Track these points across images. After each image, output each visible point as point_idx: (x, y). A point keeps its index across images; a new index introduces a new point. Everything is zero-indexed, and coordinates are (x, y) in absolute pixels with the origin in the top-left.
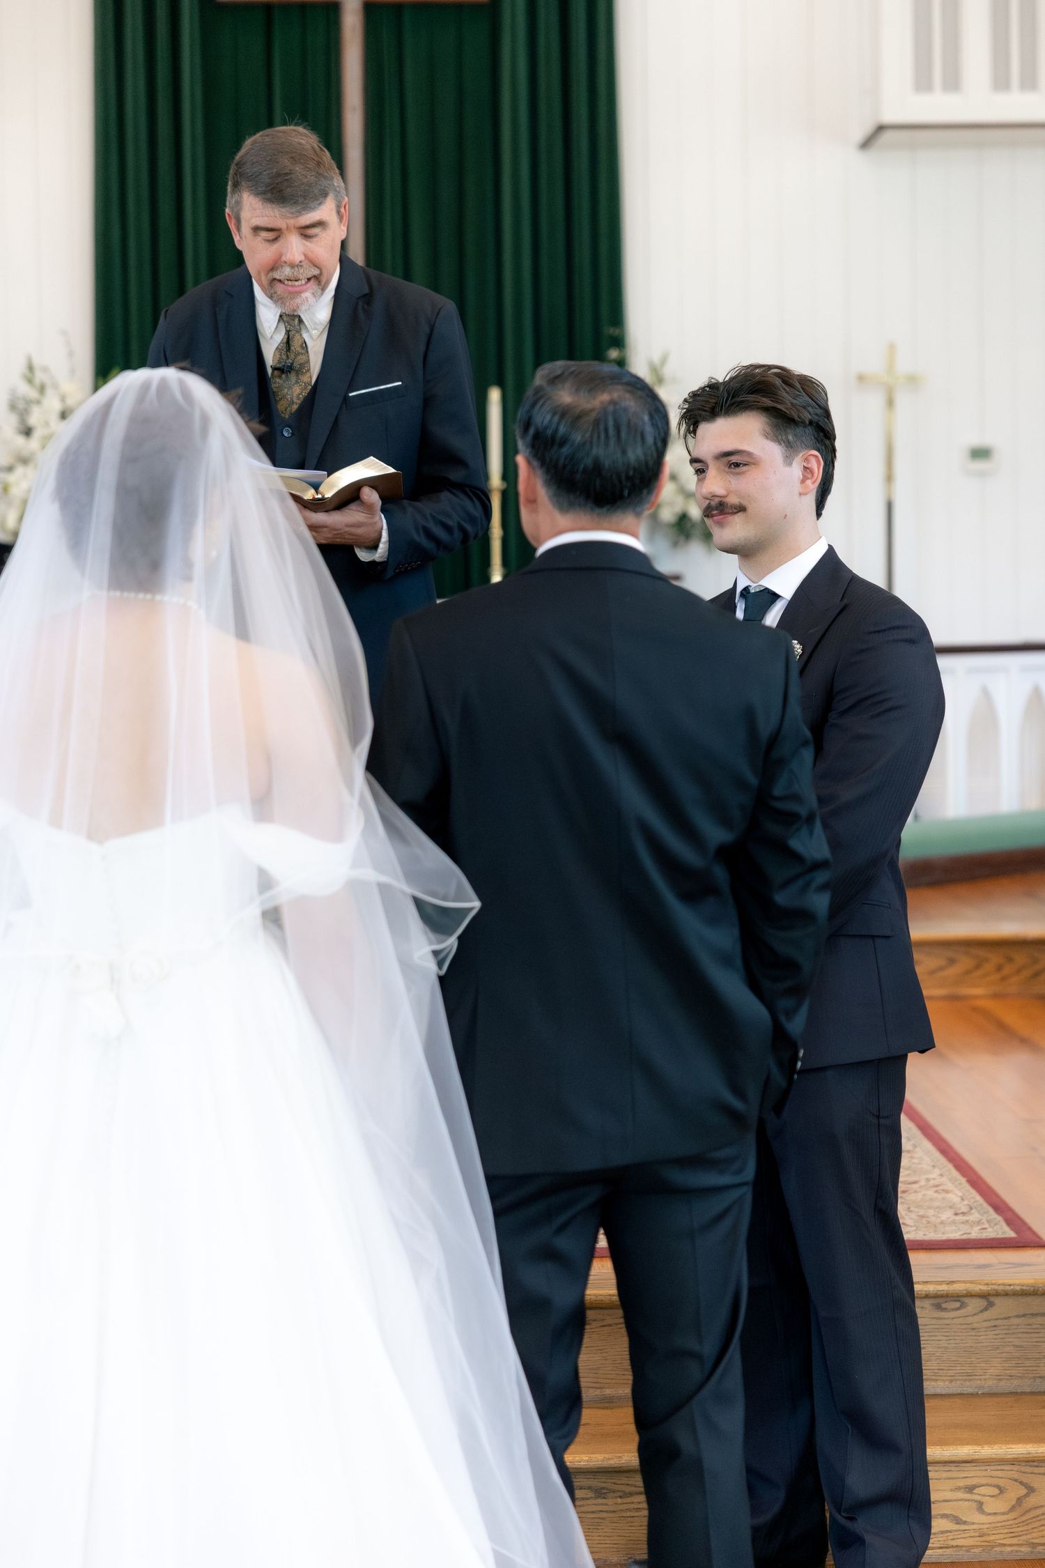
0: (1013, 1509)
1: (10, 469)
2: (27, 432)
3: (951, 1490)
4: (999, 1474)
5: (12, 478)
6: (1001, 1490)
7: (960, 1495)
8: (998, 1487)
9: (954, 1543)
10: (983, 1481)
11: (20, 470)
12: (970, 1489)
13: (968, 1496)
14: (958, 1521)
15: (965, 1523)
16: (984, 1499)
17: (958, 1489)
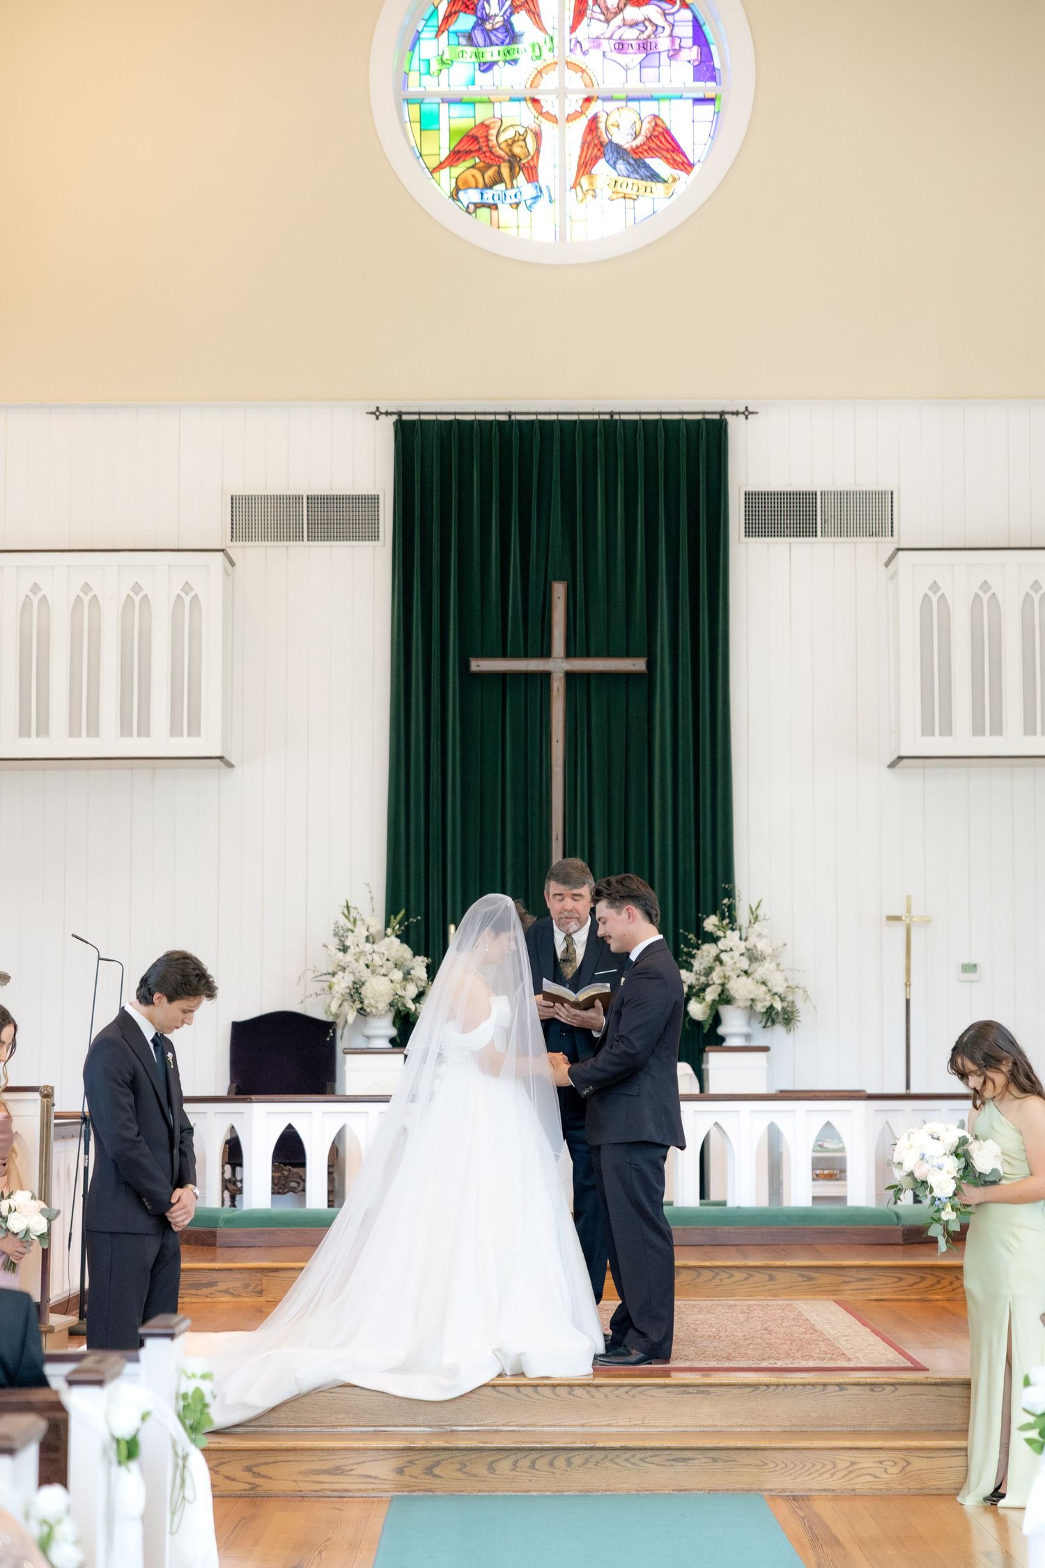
0: (901, 1471)
1: (334, 974)
2: (344, 949)
3: (873, 1463)
4: (895, 1456)
5: (334, 980)
6: (895, 1463)
7: (876, 1465)
8: (893, 1461)
9: (874, 1487)
10: (887, 1459)
11: (340, 974)
12: (881, 1462)
13: (880, 1466)
14: (876, 1477)
15: (879, 1478)
16: (888, 1467)
17: (876, 1462)
